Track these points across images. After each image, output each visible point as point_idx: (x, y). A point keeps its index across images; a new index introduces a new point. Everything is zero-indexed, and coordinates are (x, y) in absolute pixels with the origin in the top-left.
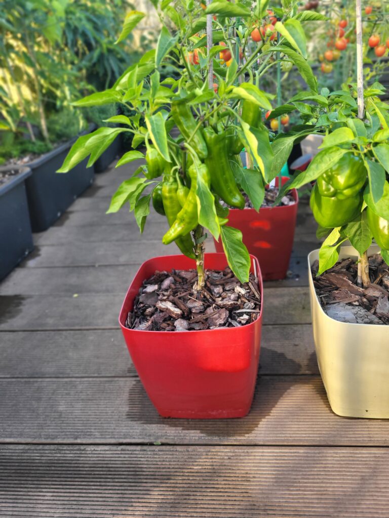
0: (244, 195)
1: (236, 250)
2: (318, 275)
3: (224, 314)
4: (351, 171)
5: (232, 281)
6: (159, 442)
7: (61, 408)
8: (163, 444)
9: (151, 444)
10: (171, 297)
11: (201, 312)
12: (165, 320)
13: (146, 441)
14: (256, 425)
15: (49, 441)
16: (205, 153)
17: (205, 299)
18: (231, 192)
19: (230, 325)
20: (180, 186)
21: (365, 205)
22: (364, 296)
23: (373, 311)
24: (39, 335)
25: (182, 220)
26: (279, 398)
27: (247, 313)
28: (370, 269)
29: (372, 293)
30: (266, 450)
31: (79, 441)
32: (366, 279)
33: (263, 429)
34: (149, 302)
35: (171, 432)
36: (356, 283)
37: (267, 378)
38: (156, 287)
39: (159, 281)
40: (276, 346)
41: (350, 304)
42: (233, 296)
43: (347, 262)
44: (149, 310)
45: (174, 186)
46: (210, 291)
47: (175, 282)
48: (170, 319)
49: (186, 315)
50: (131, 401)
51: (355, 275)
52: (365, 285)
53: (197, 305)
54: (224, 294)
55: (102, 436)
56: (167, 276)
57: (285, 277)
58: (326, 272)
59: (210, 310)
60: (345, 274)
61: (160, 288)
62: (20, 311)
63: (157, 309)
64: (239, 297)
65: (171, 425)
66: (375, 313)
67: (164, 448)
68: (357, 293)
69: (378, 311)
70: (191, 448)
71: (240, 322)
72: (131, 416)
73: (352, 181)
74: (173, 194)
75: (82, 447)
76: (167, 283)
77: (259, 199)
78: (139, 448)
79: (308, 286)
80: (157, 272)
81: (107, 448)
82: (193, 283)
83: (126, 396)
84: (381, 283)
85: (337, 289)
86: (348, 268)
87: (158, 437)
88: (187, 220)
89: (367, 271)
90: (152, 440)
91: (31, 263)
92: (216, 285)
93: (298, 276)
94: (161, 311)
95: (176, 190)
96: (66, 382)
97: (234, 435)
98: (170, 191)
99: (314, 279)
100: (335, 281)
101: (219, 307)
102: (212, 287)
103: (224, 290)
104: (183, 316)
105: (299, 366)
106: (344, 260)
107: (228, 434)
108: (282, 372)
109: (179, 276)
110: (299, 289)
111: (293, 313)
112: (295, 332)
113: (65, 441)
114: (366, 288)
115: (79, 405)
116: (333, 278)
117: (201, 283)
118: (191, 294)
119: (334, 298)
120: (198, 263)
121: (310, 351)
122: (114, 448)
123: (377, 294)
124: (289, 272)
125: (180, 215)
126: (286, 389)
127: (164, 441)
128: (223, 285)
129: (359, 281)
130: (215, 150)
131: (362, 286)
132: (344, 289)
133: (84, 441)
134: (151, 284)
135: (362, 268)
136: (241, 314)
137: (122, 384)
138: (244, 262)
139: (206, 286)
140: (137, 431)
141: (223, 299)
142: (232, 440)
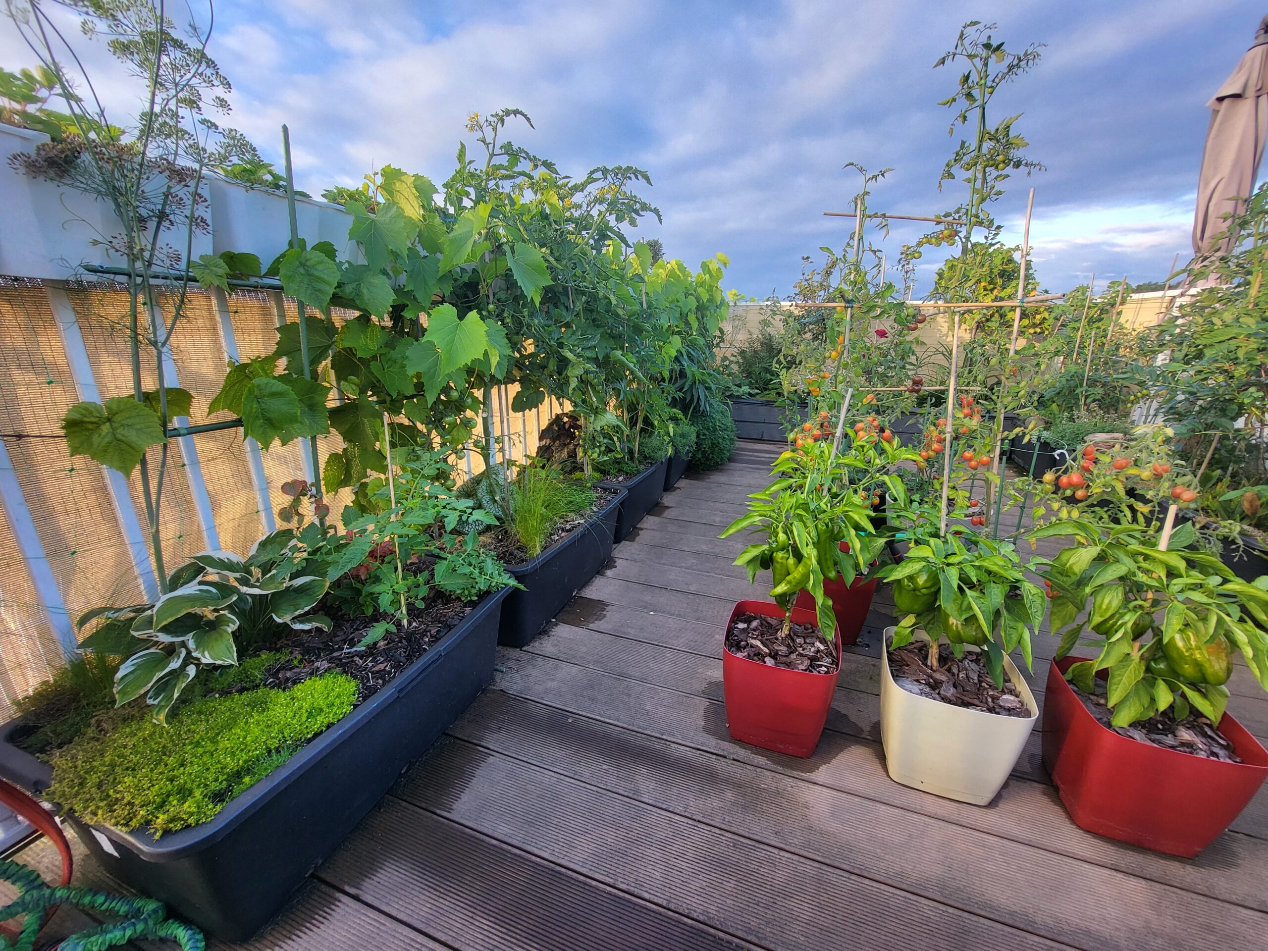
0: (839, 572)
1: (826, 613)
2: (890, 649)
3: (807, 662)
4: (929, 577)
5: (813, 637)
6: (731, 757)
7: (648, 708)
8: (734, 760)
9: (725, 757)
10: (760, 637)
11: (786, 656)
12: (755, 655)
13: (720, 753)
14: (818, 769)
15: (640, 730)
16: (816, 539)
17: (788, 646)
18: (828, 568)
19: (811, 671)
20: (791, 556)
21: (938, 604)
22: (931, 677)
23: (937, 691)
24: (623, 642)
25: (789, 582)
26: (840, 752)
27: (826, 666)
28: (940, 655)
29: (938, 676)
30: (825, 790)
31: (664, 737)
32: (935, 663)
33: (823, 774)
34: (742, 637)
35: (742, 753)
36: (926, 665)
37: (830, 732)
38: (746, 626)
39: (748, 621)
40: (841, 706)
41: (918, 681)
42: (813, 649)
43: (920, 644)
44: (743, 643)
45: (786, 556)
46: (793, 641)
47: (762, 625)
48: (759, 654)
49: (774, 655)
50: (706, 718)
51: (925, 658)
52: (934, 668)
53: (783, 649)
54: (805, 646)
55: (683, 738)
56: (755, 618)
57: (855, 644)
58: (899, 648)
59: (793, 656)
60: (916, 655)
61: (748, 627)
62: (605, 616)
63: (748, 644)
64: (818, 651)
65: (741, 747)
66: (939, 694)
67: (735, 762)
68: (925, 673)
69: (942, 692)
70: (758, 770)
71: (819, 672)
72: (706, 730)
73: (928, 585)
74: (784, 561)
75: (668, 743)
76: (755, 624)
77: (850, 577)
78: (714, 757)
79: (880, 657)
80: (748, 613)
81: (688, 749)
82: (778, 630)
83: (702, 712)
84: (949, 670)
85: (908, 665)
86: (920, 649)
87: (730, 753)
88: (794, 583)
89: (937, 657)
90: (725, 754)
91: (609, 573)
92: (799, 637)
93: (868, 646)
94: (752, 647)
95: (787, 559)
96: (650, 688)
97: (797, 770)
98: (782, 558)
99: (888, 652)
100: (906, 659)
101: (801, 655)
102: (795, 638)
103: (805, 643)
104: (770, 655)
105: (862, 731)
106: (917, 642)
107: (792, 768)
108: (844, 731)
109: (765, 620)
110: (868, 658)
111: (860, 680)
112: (859, 698)
113: (653, 734)
114: (934, 671)
115: (662, 709)
116: (904, 654)
117: (785, 631)
118: (777, 639)
119: (904, 673)
120: (787, 614)
121: (874, 720)
122: (694, 751)
123: (944, 678)
124: (859, 640)
125: (788, 578)
126: (847, 747)
127: (735, 757)
128: (804, 638)
129: (929, 663)
130: (823, 538)
131: (932, 669)
132: (915, 667)
133: (669, 739)
134: (741, 622)
135: (934, 652)
136: (821, 666)
137: (698, 702)
138: (830, 624)
139: (789, 635)
140: (712, 743)
141: (804, 650)
142: (795, 773)
